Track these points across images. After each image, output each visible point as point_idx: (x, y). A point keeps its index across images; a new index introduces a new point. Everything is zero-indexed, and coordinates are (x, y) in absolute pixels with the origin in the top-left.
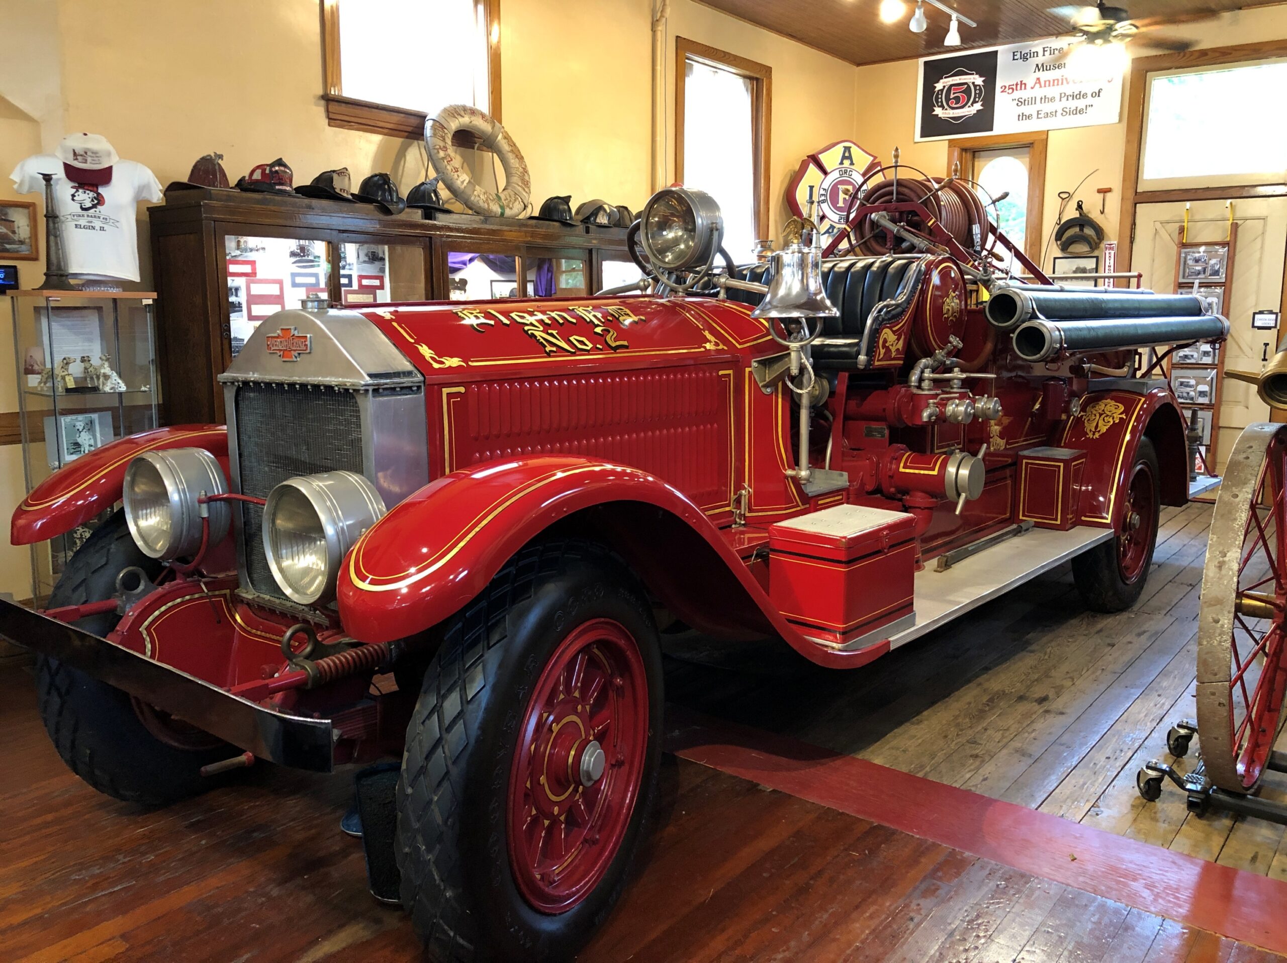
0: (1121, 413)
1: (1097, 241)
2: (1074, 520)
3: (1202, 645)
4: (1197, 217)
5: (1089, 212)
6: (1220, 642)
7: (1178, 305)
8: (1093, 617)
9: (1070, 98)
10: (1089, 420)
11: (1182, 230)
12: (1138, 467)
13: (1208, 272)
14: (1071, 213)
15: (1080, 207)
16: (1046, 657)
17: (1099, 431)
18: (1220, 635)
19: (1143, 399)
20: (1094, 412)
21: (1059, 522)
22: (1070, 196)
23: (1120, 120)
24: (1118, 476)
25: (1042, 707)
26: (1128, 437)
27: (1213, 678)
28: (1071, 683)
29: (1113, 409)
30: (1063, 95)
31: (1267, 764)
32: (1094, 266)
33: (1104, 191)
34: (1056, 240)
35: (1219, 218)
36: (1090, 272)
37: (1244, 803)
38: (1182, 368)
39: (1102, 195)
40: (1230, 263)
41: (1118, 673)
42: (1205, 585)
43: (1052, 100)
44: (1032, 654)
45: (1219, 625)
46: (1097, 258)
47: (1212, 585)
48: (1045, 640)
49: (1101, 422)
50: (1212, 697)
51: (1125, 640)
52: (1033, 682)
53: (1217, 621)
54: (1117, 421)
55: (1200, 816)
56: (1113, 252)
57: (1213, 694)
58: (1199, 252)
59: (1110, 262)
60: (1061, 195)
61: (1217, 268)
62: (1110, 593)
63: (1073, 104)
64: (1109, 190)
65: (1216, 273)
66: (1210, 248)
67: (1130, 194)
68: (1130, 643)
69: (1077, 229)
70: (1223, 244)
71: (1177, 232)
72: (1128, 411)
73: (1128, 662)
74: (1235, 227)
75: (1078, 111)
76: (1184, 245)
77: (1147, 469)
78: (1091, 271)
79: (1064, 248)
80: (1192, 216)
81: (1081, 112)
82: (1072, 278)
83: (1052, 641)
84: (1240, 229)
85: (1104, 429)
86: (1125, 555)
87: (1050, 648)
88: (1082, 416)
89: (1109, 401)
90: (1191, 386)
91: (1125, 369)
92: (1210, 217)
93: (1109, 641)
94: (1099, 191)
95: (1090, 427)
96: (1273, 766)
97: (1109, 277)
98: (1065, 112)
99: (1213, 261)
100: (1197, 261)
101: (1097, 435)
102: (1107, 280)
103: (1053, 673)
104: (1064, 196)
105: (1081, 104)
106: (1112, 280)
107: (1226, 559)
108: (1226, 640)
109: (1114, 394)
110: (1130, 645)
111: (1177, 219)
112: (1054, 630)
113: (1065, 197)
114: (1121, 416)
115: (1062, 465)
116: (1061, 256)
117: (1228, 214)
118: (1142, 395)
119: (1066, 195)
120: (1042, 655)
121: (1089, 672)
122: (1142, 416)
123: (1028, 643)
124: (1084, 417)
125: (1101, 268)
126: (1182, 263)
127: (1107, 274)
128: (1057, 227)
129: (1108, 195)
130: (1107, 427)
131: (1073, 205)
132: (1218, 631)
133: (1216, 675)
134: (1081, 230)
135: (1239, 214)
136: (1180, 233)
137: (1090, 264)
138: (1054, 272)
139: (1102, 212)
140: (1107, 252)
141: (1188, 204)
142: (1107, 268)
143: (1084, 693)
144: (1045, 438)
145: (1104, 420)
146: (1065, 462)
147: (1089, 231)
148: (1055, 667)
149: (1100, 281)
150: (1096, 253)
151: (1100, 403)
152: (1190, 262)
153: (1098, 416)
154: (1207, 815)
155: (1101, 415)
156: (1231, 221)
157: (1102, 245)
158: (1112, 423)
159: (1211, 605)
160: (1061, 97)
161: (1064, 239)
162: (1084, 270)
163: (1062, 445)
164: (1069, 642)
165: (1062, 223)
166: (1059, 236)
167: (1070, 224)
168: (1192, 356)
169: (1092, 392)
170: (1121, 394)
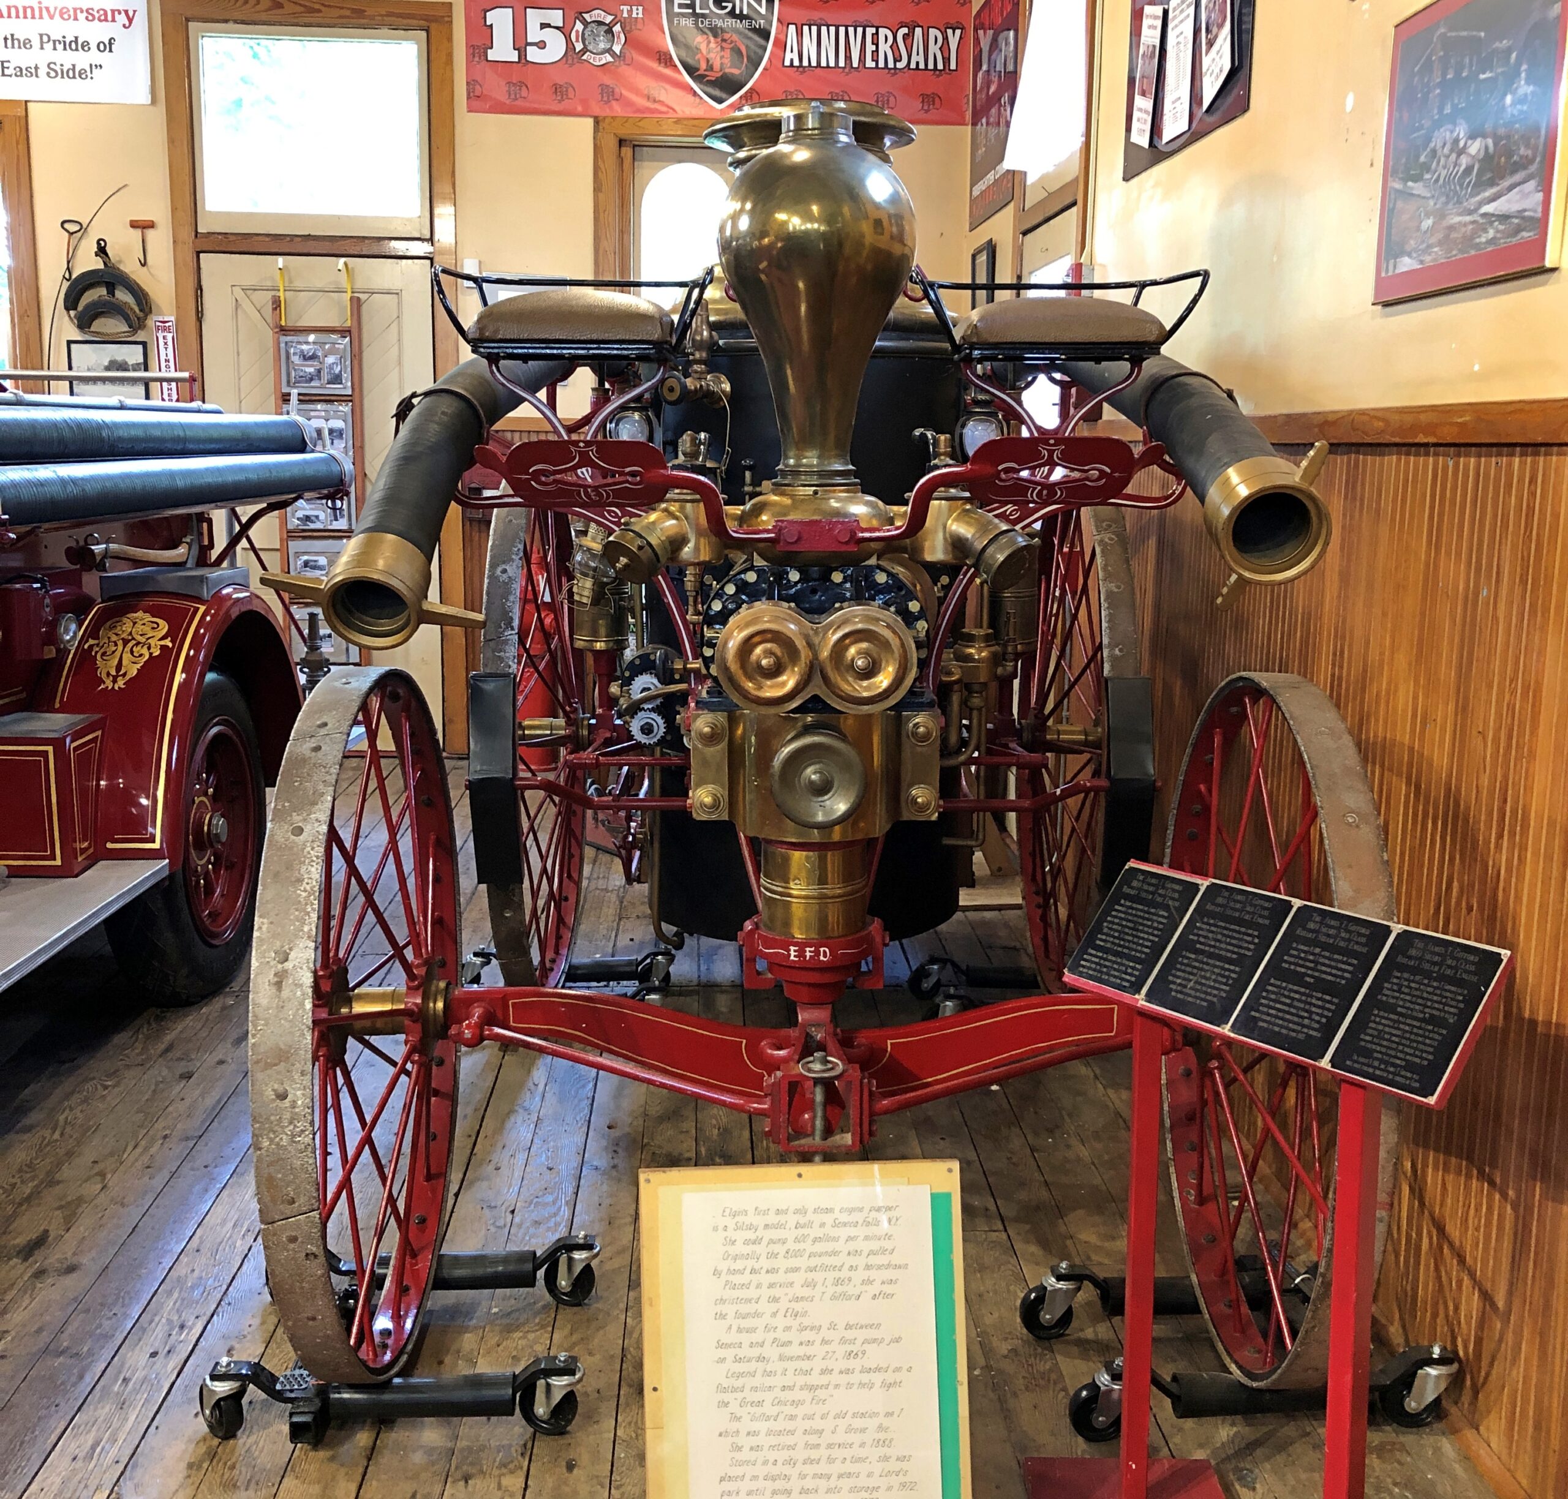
0: (163, 638)
1: (141, 315)
2: (91, 850)
3: (260, 1149)
4: (298, 284)
5: (120, 262)
6: (293, 1136)
7: (262, 432)
8: (159, 1019)
9: (60, 47)
10: (104, 654)
11: (277, 304)
12: (215, 730)
13: (325, 377)
14: (88, 262)
15: (102, 251)
16: (57, 1136)
17: (124, 675)
18: (291, 1123)
19: (202, 608)
20: (114, 638)
21: (58, 862)
22: (83, 229)
23: (154, 101)
24: (166, 753)
25: (31, 1266)
26: (179, 677)
27: (288, 1210)
28: (99, 1186)
29: (147, 629)
30: (45, 39)
31: (431, 1282)
32: (141, 360)
33: (143, 226)
34: (67, 309)
35: (332, 287)
36: (135, 370)
37: (387, 1397)
38: (304, 538)
39: (138, 232)
40: (356, 362)
41: (192, 1138)
42: (255, 1026)
43: (26, 44)
44: (26, 1137)
45: (287, 1103)
46: (144, 344)
47: (266, 1025)
48: (58, 1093)
49: (127, 657)
50: (292, 1246)
51: (212, 1059)
52: (20, 1204)
53: (283, 1096)
54: (157, 653)
55: (317, 1443)
56: (169, 336)
57: (293, 1239)
58: (307, 343)
59: (167, 352)
60: (66, 226)
61: (337, 370)
62: (184, 971)
63: (66, 58)
64: (151, 225)
65: (337, 379)
66: (323, 337)
67: (187, 234)
68: (221, 1062)
69: (103, 291)
70: (344, 332)
71: (270, 307)
72: (176, 633)
73: (213, 1108)
74: (357, 304)
75: (74, 73)
76: (283, 330)
77: (230, 732)
78: (136, 368)
79: (84, 323)
80: (291, 282)
81: (82, 75)
82: (104, 380)
83: (72, 1093)
84: (364, 308)
85: (133, 672)
86: (209, 890)
87: (67, 1111)
88: (91, 647)
89: (140, 614)
90: (321, 568)
91: (182, 550)
92: (319, 285)
93: (182, 1067)
94: (134, 225)
95: (106, 667)
96: (442, 1283)
97: (169, 380)
98: (55, 72)
99: (330, 360)
100: (305, 358)
101: (121, 683)
102: (165, 384)
103: (66, 1172)
104: (73, 228)
105: (82, 60)
106: (174, 384)
107: (289, 965)
108: (303, 1131)
109: (150, 602)
110: (223, 1066)
111: (269, 284)
112: (79, 1067)
113: (74, 230)
114: (163, 643)
115: (50, 749)
116: (80, 338)
117: (344, 281)
118: (201, 601)
119: (76, 228)
120: (47, 1133)
121: (139, 1150)
122: (204, 635)
123: (23, 1110)
124: (96, 649)
125: (153, 362)
126: (281, 358)
127: (163, 374)
128: (66, 284)
129: (150, 233)
130: (138, 666)
131: (89, 247)
132: (287, 1116)
133: (293, 1202)
134: (112, 292)
135: (360, 284)
136: (275, 309)
137: (134, 354)
138: (70, 368)
139: (144, 265)
140: (160, 335)
141: (280, 261)
142: (163, 364)
143: (123, 1205)
144: (24, 695)
145: (132, 652)
146: (58, 744)
147: (123, 296)
148: (70, 1154)
149: (155, 387)
150: (141, 336)
151: (125, 620)
152: (296, 359)
153: (120, 643)
154: (330, 1433)
155: (126, 642)
156: (349, 294)
157: (151, 322)
158: (147, 657)
159: (268, 1066)
160: (42, 43)
161: (80, 308)
162: (123, 366)
163: (57, 705)
164: (106, 1087)
165: (74, 276)
166: (71, 301)
167: (88, 281)
168: (317, 517)
169: (110, 599)
170: (164, 601)
